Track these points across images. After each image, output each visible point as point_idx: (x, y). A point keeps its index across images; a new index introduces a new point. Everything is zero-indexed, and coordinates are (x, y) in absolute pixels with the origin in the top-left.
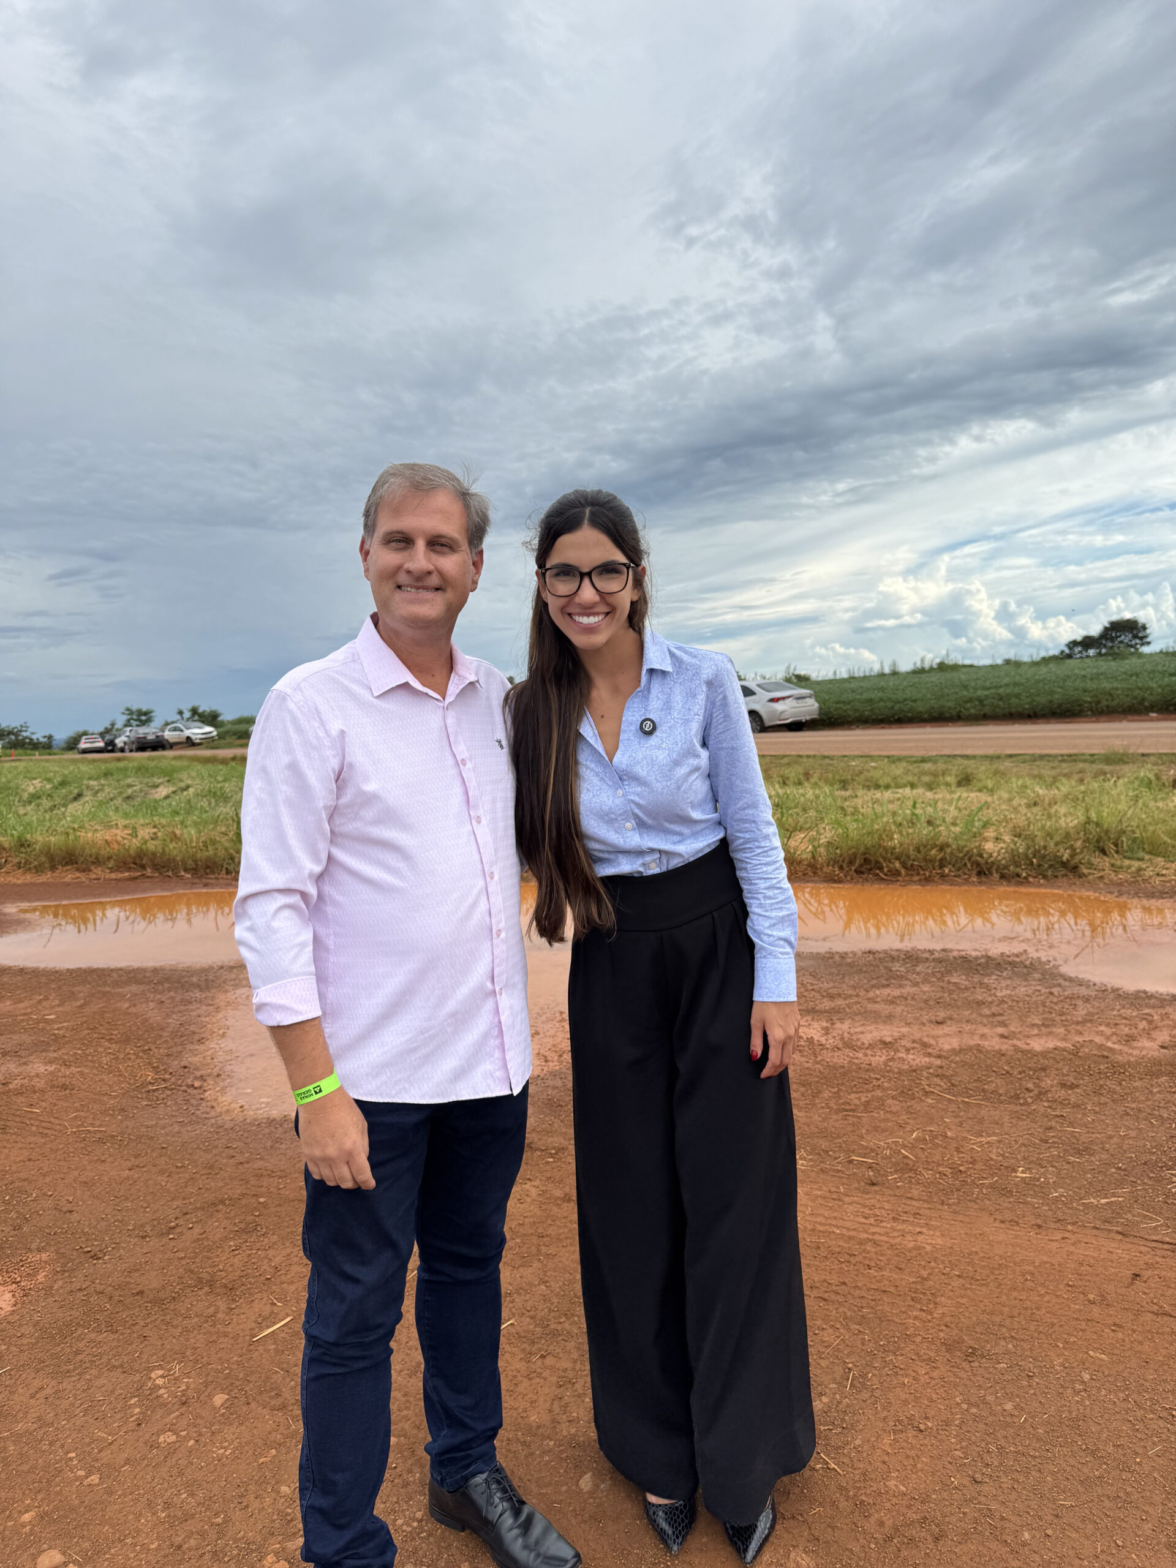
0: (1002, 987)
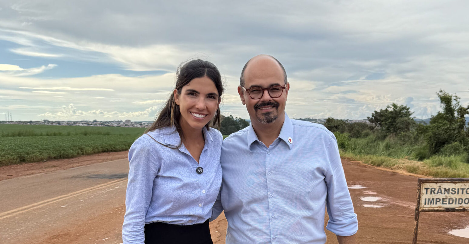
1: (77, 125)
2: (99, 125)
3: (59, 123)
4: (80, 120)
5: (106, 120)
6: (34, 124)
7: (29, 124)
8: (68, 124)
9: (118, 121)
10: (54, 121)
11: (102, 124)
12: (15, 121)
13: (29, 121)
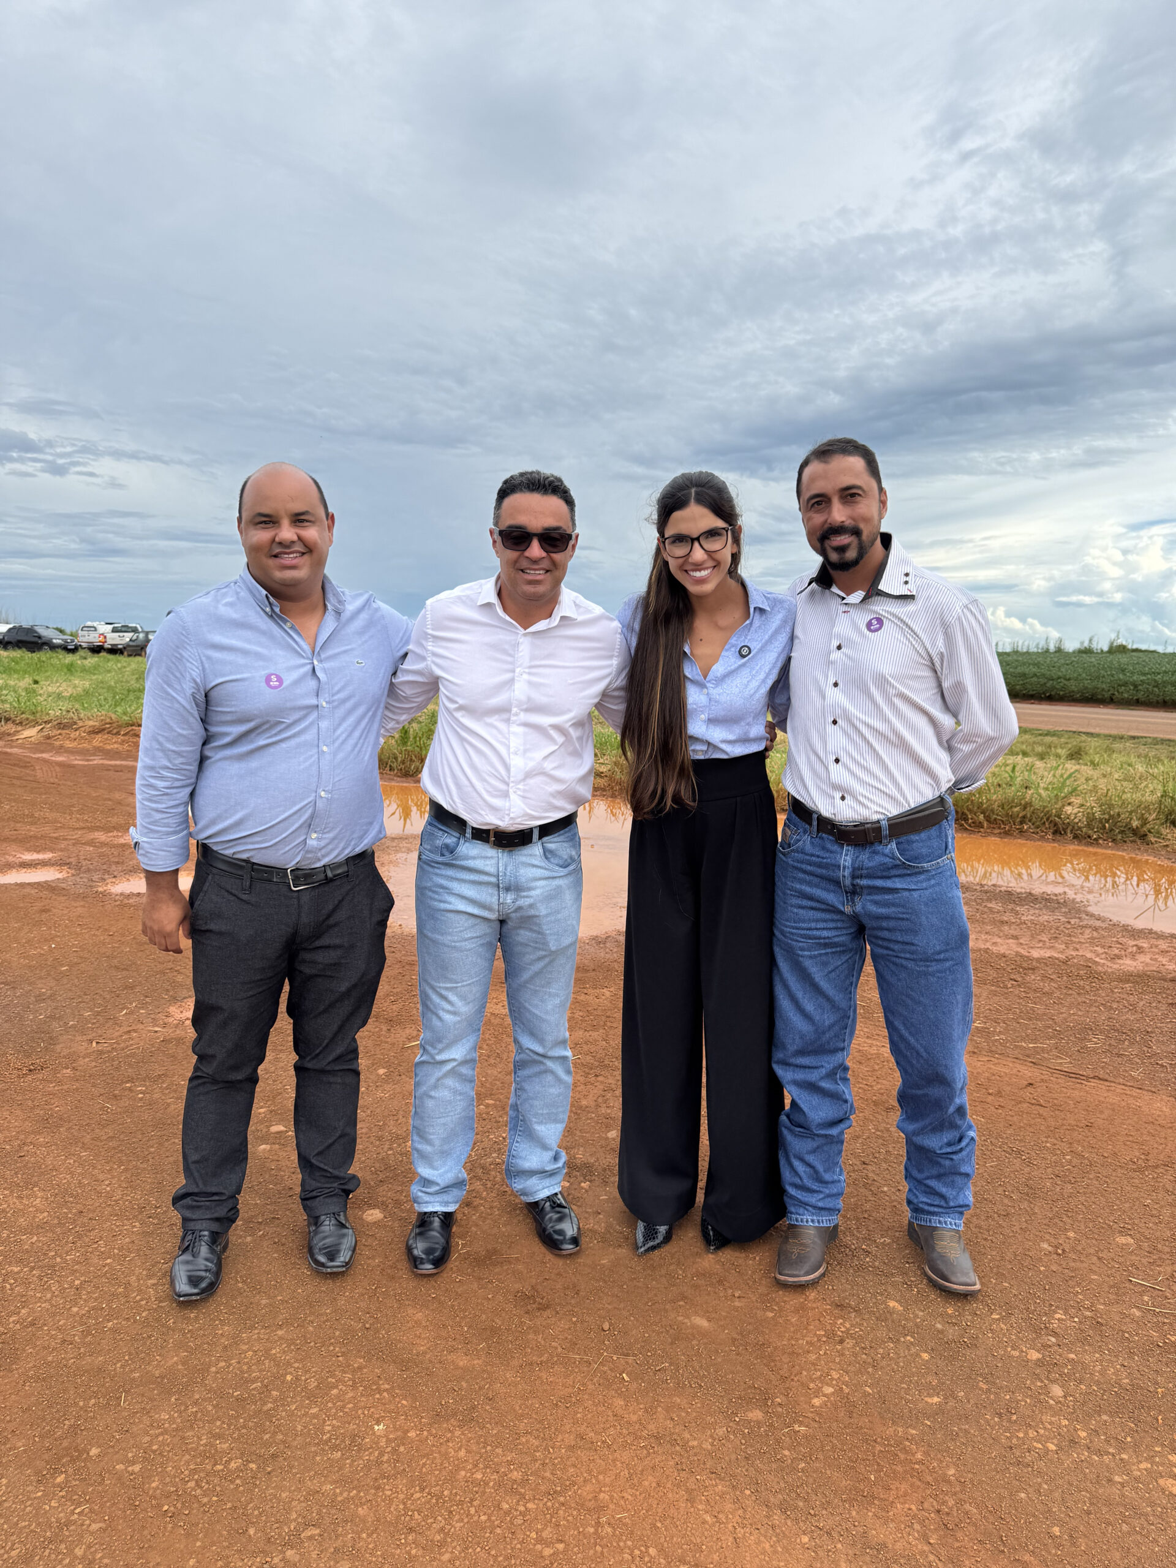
0: (1028, 914)
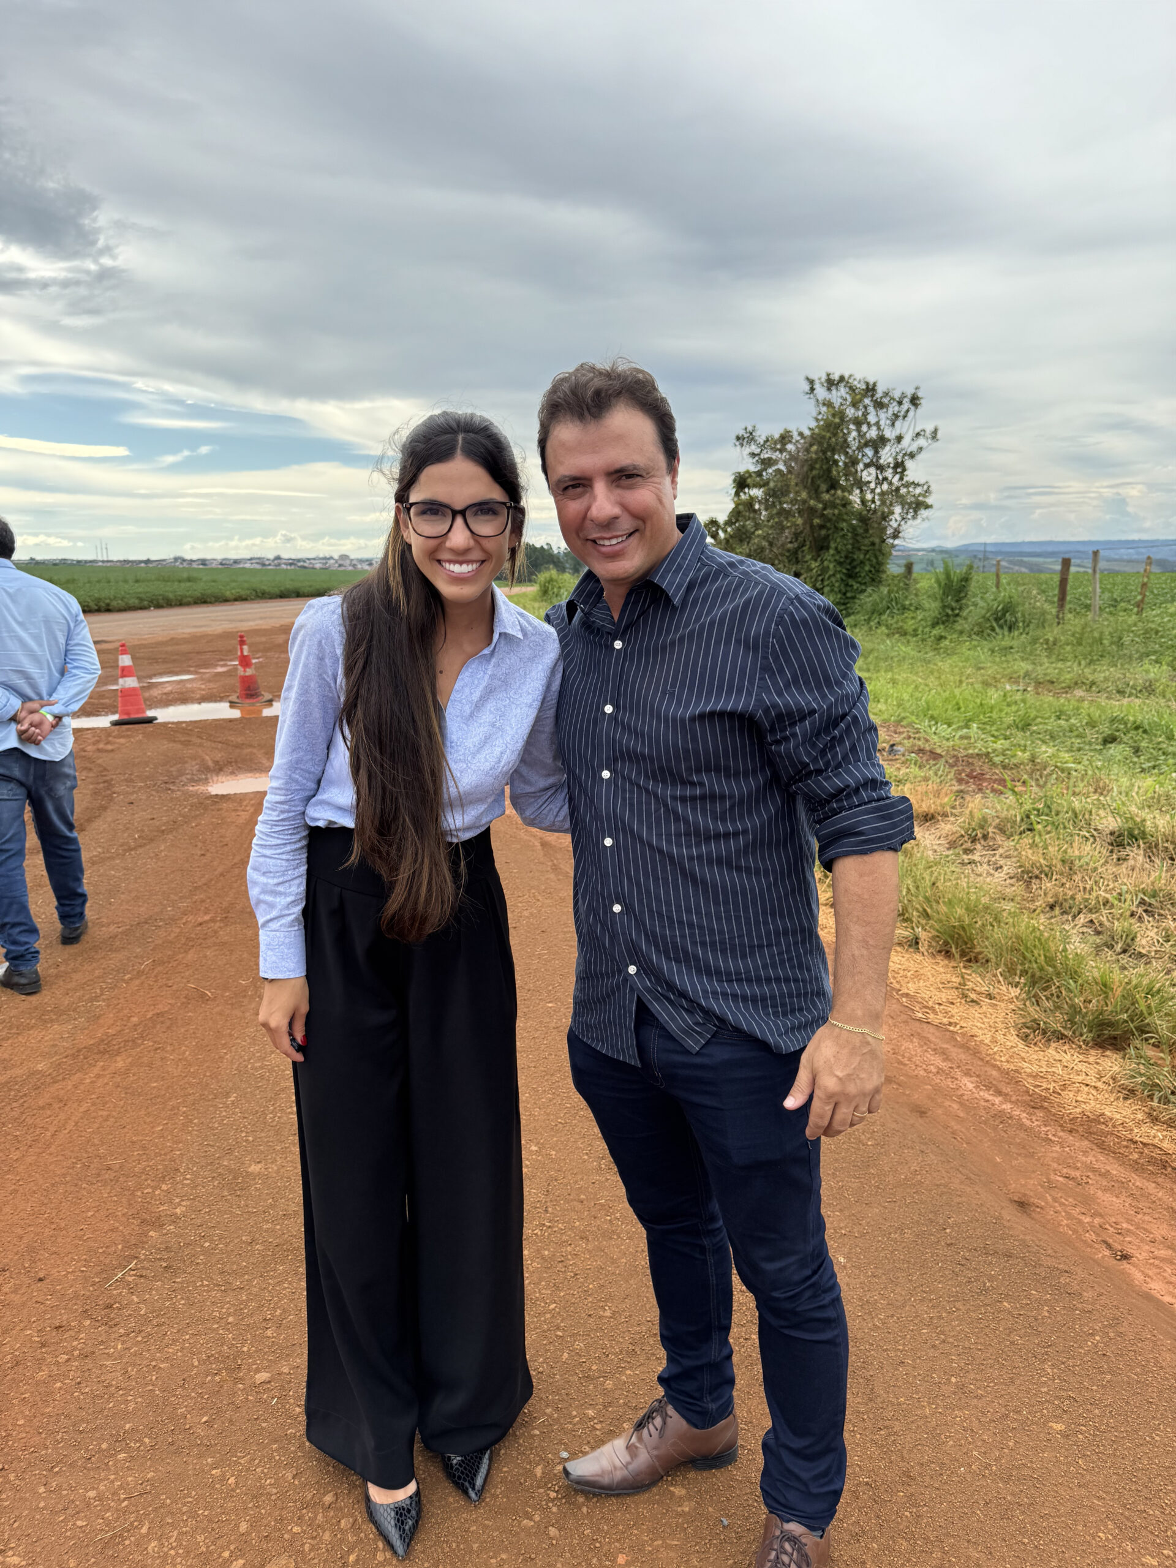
1: (241, 566)
2: (284, 566)
3: (203, 562)
4: (248, 557)
5: (299, 556)
6: (154, 564)
7: (143, 565)
8: (221, 564)
9: (325, 558)
10: (195, 557)
11: (291, 564)
12: (115, 559)
13: (144, 558)
